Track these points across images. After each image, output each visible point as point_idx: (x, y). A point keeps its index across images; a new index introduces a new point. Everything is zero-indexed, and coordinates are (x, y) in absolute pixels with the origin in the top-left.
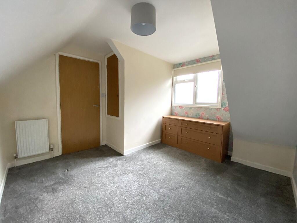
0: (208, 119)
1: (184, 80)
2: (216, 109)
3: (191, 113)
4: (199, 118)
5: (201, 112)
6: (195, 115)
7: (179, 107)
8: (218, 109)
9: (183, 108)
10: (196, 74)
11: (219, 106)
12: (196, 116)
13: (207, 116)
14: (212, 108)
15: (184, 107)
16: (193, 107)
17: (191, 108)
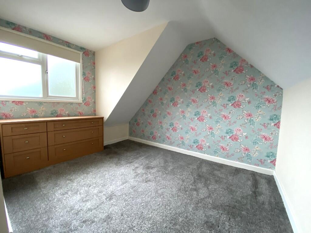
0: (69, 116)
1: (22, 56)
2: (77, 103)
3: (42, 110)
4: (57, 116)
5: (58, 109)
6: (50, 112)
7: (13, 102)
8: (79, 104)
9: (24, 104)
10: (45, 54)
11: (80, 100)
12: (52, 114)
13: (67, 112)
14: (73, 103)
15: (26, 102)
16: (45, 102)
17: (40, 103)
